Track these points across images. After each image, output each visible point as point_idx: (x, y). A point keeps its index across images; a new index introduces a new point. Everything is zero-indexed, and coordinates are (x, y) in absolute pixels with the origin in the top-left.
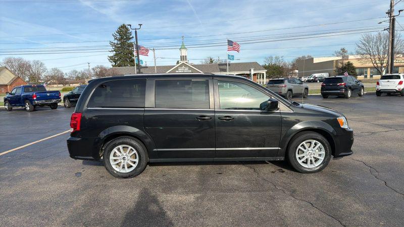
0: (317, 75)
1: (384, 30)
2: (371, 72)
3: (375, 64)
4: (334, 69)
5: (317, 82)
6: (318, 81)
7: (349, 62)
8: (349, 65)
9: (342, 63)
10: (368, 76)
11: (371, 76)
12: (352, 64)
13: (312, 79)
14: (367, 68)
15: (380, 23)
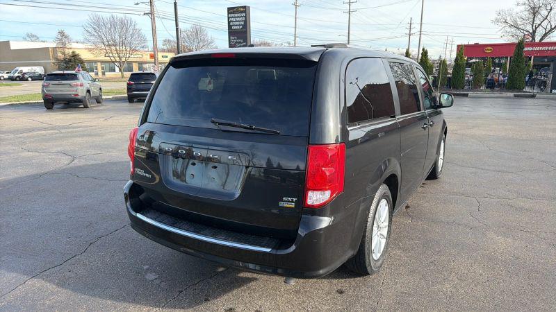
0: (25, 69)
1: (144, 14)
2: (103, 68)
3: (112, 58)
4: (51, 61)
5: (27, 80)
6: (30, 79)
7: (73, 52)
8: (75, 56)
9: (63, 53)
10: (100, 73)
11: (104, 73)
12: (78, 55)
13: (16, 75)
14: (96, 62)
15: (137, 4)
